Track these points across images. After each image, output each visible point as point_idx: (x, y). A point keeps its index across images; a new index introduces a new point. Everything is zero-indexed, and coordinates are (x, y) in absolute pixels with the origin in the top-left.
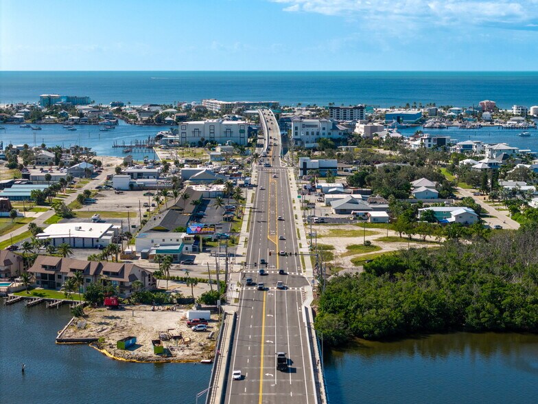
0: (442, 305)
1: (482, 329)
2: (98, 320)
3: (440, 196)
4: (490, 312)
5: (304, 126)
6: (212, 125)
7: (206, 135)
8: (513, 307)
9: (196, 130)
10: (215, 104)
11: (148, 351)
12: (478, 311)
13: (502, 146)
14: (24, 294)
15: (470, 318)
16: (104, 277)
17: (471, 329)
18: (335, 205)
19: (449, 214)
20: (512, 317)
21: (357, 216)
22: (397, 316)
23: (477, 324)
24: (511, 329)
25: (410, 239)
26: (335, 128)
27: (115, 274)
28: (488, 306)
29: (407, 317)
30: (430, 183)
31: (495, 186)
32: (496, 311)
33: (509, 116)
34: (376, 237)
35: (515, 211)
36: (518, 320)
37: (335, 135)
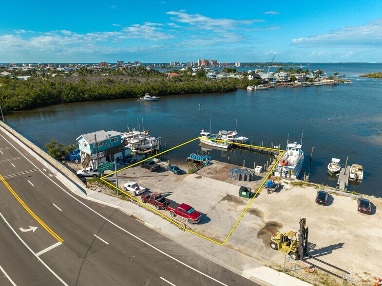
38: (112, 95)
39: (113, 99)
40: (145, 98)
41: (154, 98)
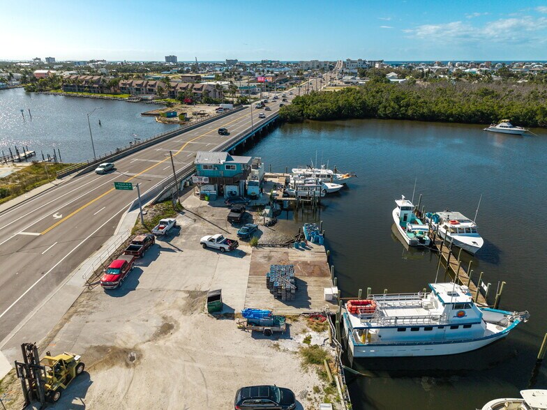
0: (364, 103)
1: (386, 117)
4: (393, 108)
5: (351, 62)
8: (409, 104)
9: (307, 64)
11: (176, 119)
12: (385, 107)
14: (158, 100)
15: (381, 111)
16: (194, 91)
17: (380, 118)
20: (406, 111)
22: (333, 107)
23: (384, 114)
26: (364, 63)
27: (199, 89)
28: (392, 104)
29: (340, 109)
32: (397, 107)
36: (410, 113)
37: (364, 66)
38: (451, 115)
39: (451, 122)
40: (498, 127)
41: (518, 129)
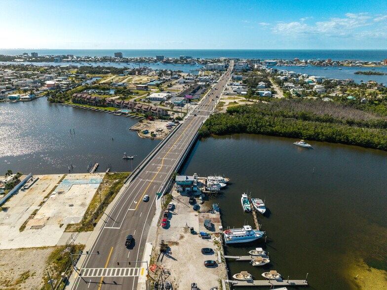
0: (240, 125)
1: (251, 133)
2: (145, 124)
3: (266, 87)
4: (254, 128)
5: (239, 65)
6: (215, 65)
7: (213, 67)
8: (262, 126)
9: (211, 66)
10: (222, 59)
11: (149, 135)
12: (250, 127)
13: (292, 72)
14: (132, 114)
16: (152, 111)
17: (247, 133)
18: (234, 89)
19: (263, 93)
20: (260, 129)
21: (238, 93)
22: (224, 127)
23: (249, 131)
24: (259, 133)
25: (249, 101)
26: (247, 66)
27: (154, 110)
28: (254, 125)
29: (228, 128)
30: (264, 83)
31: (283, 85)
32: (256, 127)
33: (301, 62)
34: (239, 100)
35: (284, 92)
36: (262, 130)
37: (247, 68)
40: (299, 143)
